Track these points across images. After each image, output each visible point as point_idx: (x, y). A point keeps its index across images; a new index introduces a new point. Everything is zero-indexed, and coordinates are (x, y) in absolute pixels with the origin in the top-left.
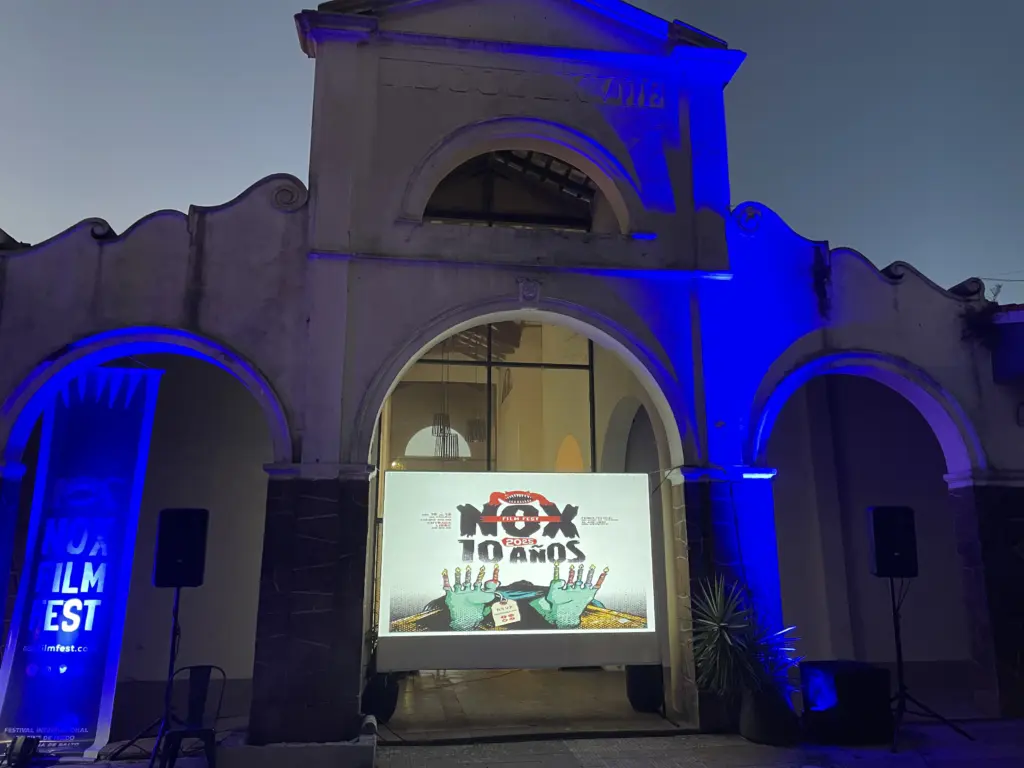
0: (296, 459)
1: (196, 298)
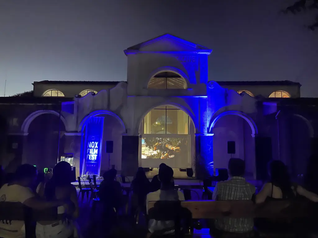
0: (127, 132)
1: (109, 105)
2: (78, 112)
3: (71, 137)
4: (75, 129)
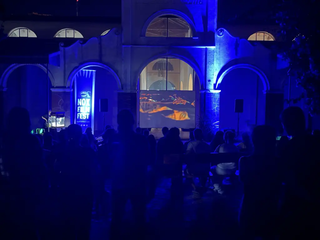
0: (122, 89)
1: (101, 55)
2: (65, 64)
3: (59, 93)
4: (62, 85)
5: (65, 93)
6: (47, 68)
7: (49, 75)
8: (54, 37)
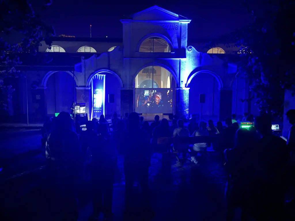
0: (124, 87)
1: (109, 65)
2: (85, 70)
3: (81, 90)
4: (84, 85)
5: (85, 90)
6: (73, 74)
7: (75, 79)
8: (77, 52)
